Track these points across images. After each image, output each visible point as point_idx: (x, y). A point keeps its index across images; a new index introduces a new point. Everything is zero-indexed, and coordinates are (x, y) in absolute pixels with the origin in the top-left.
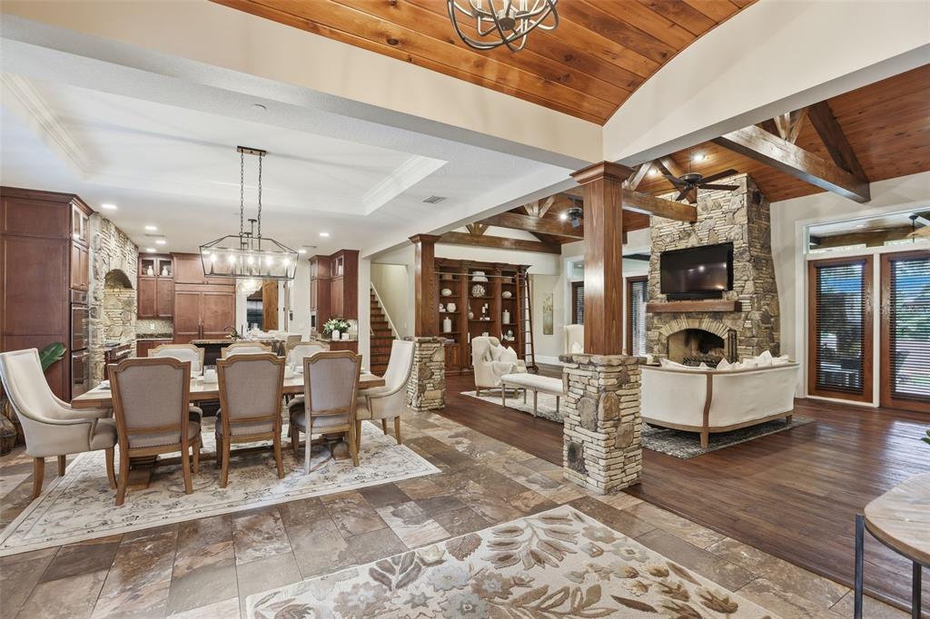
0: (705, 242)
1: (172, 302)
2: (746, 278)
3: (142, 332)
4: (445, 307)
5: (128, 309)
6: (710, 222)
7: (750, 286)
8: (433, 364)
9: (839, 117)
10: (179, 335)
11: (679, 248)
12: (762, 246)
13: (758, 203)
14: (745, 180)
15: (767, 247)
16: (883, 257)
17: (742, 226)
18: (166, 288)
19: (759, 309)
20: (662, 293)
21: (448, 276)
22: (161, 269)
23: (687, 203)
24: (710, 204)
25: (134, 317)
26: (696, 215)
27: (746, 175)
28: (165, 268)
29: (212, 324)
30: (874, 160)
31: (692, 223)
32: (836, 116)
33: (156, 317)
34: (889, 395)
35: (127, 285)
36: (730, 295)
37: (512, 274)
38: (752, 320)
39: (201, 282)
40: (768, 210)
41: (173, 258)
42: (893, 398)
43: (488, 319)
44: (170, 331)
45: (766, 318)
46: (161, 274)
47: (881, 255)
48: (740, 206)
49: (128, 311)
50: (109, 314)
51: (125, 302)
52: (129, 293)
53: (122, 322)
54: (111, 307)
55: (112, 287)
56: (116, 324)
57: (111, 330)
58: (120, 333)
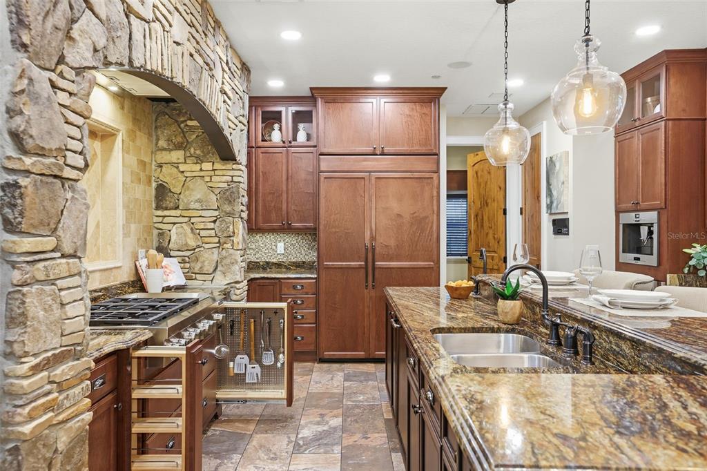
1: (316, 195)
3: (263, 257)
5: (228, 208)
10: (328, 268)
18: (303, 165)
22: (296, 130)
25: (241, 228)
28: (301, 126)
29: (392, 243)
33: (286, 229)
35: (227, 155)
39: (370, 150)
41: (315, 105)
44: (311, 256)
46: (295, 139)
49: (229, 214)
50: (193, 220)
51: (222, 193)
52: (231, 173)
53: (216, 240)
54: (197, 206)
55: (199, 160)
56: (207, 246)
57: (197, 260)
58: (214, 265)
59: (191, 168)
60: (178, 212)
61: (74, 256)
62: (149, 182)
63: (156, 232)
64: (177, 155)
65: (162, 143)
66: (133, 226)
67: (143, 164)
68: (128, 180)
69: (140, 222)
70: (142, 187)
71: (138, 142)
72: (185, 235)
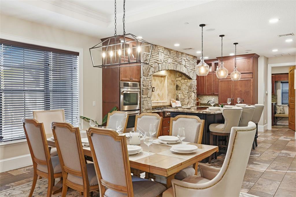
25: (193, 94)
33: (213, 95)
35: (189, 78)
49: (190, 91)
50: (183, 93)
51: (189, 86)
52: (191, 82)
53: (188, 97)
54: (184, 89)
55: (184, 79)
56: (186, 98)
57: (184, 101)
58: (187, 102)
59: (183, 81)
60: (180, 91)
61: (150, 98)
62: (175, 85)
63: (176, 95)
64: (180, 79)
65: (177, 76)
66: (170, 94)
67: (173, 81)
68: (169, 84)
69: (172, 93)
70: (172, 86)
71: (171, 77)
72: (182, 96)
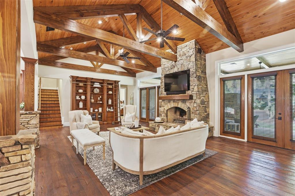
0: (180, 70)
2: (194, 85)
4: (80, 97)
6: (182, 61)
7: (196, 88)
8: (29, 125)
9: (229, 7)
11: (171, 73)
12: (202, 72)
13: (200, 53)
14: (194, 42)
15: (204, 72)
16: (249, 76)
17: (193, 62)
19: (200, 98)
20: (165, 92)
21: (81, 84)
23: (174, 53)
24: (182, 53)
26: (176, 58)
27: (194, 40)
30: (245, 31)
31: (175, 62)
32: (228, 6)
34: (251, 136)
36: (189, 92)
37: (112, 84)
38: (197, 103)
40: (205, 57)
42: (252, 138)
43: (101, 102)
45: (203, 102)
47: (248, 75)
48: (192, 54)
